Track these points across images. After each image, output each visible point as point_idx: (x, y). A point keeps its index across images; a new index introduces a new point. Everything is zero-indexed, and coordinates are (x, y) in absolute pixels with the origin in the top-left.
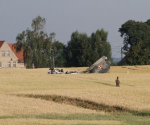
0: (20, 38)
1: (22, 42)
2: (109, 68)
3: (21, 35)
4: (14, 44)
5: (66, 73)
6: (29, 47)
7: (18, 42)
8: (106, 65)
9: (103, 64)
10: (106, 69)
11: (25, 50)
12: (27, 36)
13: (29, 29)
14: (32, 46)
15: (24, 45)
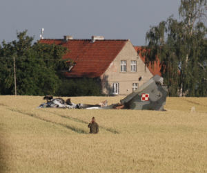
0: (154, 35)
1: (159, 44)
2: (164, 99)
3: (156, 29)
4: (143, 47)
5: (77, 107)
6: (173, 54)
7: (150, 43)
8: (158, 93)
9: (152, 91)
10: (157, 102)
11: (164, 60)
12: (169, 32)
13: (174, 18)
14: (178, 53)
15: (162, 50)
